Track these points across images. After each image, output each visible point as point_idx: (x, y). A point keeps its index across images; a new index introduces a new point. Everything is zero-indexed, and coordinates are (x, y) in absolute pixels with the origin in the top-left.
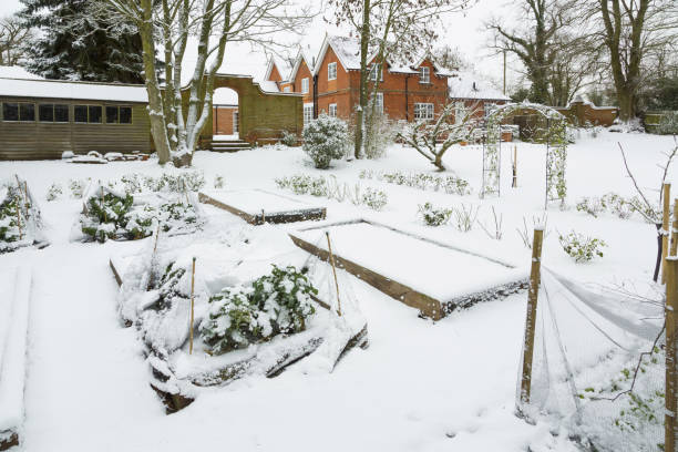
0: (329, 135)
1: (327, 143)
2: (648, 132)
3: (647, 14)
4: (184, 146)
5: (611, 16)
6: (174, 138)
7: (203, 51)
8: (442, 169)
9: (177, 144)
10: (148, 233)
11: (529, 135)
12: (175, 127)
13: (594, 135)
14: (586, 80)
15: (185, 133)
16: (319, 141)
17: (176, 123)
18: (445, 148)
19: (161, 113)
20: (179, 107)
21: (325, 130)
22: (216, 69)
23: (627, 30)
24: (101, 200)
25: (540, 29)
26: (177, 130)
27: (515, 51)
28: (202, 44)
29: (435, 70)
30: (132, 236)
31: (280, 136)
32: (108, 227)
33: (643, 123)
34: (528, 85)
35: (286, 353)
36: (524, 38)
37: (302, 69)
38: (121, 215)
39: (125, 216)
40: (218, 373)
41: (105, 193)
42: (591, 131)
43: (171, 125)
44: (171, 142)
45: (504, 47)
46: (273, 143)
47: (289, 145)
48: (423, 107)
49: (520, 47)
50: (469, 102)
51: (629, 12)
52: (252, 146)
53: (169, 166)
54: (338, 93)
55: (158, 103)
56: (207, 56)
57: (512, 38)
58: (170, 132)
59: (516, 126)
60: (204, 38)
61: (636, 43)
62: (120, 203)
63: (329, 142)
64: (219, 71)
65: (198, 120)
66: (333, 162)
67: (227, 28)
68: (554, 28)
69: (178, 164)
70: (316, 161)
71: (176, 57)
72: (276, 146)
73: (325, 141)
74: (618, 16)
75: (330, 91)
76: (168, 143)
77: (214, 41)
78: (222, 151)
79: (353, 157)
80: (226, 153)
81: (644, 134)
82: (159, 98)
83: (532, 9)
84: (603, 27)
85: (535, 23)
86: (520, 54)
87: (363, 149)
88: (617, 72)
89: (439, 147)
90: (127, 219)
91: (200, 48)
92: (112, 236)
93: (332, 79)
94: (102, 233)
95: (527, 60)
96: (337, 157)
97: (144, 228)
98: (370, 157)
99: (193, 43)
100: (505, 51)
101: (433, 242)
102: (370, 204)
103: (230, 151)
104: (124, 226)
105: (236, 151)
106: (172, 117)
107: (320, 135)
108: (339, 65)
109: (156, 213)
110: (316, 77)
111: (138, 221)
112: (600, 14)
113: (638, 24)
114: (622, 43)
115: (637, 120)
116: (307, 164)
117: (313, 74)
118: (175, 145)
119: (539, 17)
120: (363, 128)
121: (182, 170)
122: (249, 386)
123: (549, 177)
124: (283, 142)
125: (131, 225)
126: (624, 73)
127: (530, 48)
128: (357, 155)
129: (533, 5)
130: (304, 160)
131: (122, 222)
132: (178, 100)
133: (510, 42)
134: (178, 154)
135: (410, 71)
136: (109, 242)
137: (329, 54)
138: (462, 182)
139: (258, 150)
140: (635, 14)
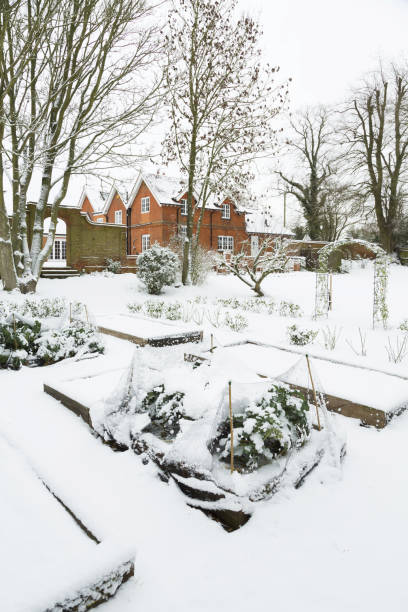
0: (162, 264)
1: (161, 271)
2: (403, 264)
3: (401, 169)
4: (30, 273)
5: (375, 169)
6: (20, 265)
7: (46, 182)
8: (261, 294)
9: (23, 271)
10: (57, 358)
11: (312, 265)
12: (21, 254)
13: (363, 267)
14: (350, 220)
15: (30, 260)
16: (152, 269)
17: (22, 251)
18: (264, 276)
19: (9, 241)
20: (25, 235)
21: (158, 259)
22: (60, 200)
23: (387, 181)
24: (12, 327)
25: (313, 177)
26: (23, 258)
27: (294, 193)
28: (46, 176)
29: (235, 207)
30: (43, 362)
31: (105, 264)
32: (21, 354)
33: (399, 258)
34: (304, 223)
35: (304, 465)
36: (301, 183)
37: (116, 202)
38: (31, 341)
39: (36, 342)
40: (264, 488)
41: (17, 321)
42: (360, 262)
43: (17, 253)
44: (18, 269)
45: (285, 189)
46: (100, 270)
47: (115, 273)
48: (225, 240)
49: (297, 190)
50: (262, 236)
51: (388, 167)
52: (80, 273)
53: (16, 292)
54: (151, 226)
55: (7, 231)
56: (50, 187)
57: (291, 183)
58: (16, 258)
59: (304, 258)
60: (48, 170)
61: (394, 192)
62: (29, 330)
63: (163, 270)
64: (62, 203)
65: (42, 248)
66: (165, 288)
67: (71, 162)
68: (324, 176)
69: (24, 290)
70: (149, 286)
71: (22, 187)
72: (103, 273)
73: (158, 269)
74: (380, 169)
75: (143, 223)
76: (15, 270)
77: (57, 172)
78: (52, 278)
79: (181, 284)
80: (56, 280)
81: (400, 266)
82: (7, 226)
83: (307, 159)
84: (368, 178)
85: (310, 171)
86: (298, 196)
87: (189, 277)
88: (380, 215)
89: (258, 275)
90: (37, 345)
91: (44, 179)
92: (26, 363)
93: (145, 212)
94: (16, 360)
95: (304, 202)
96: (168, 284)
97: (54, 353)
98: (194, 284)
99: (38, 174)
100: (285, 193)
101: (326, 360)
102: (233, 327)
103: (60, 277)
104: (35, 351)
105: (65, 277)
106: (18, 245)
107: (154, 264)
108: (153, 199)
109: (62, 339)
110: (130, 210)
111: (49, 347)
112: (366, 167)
113: (395, 176)
114: (383, 190)
115: (395, 254)
116: (141, 290)
117: (127, 207)
118: (21, 272)
119: (313, 166)
120: (190, 258)
121: (29, 296)
122: (288, 498)
123: (376, 302)
124: (109, 270)
125: (42, 352)
126: (385, 216)
127: (306, 192)
128: (184, 281)
129: (308, 156)
130: (139, 286)
131: (32, 347)
132: (23, 229)
133: (290, 186)
134: (24, 280)
135: (215, 208)
136: (23, 368)
137: (143, 190)
138: (294, 306)
139: (86, 277)
140: (393, 169)
